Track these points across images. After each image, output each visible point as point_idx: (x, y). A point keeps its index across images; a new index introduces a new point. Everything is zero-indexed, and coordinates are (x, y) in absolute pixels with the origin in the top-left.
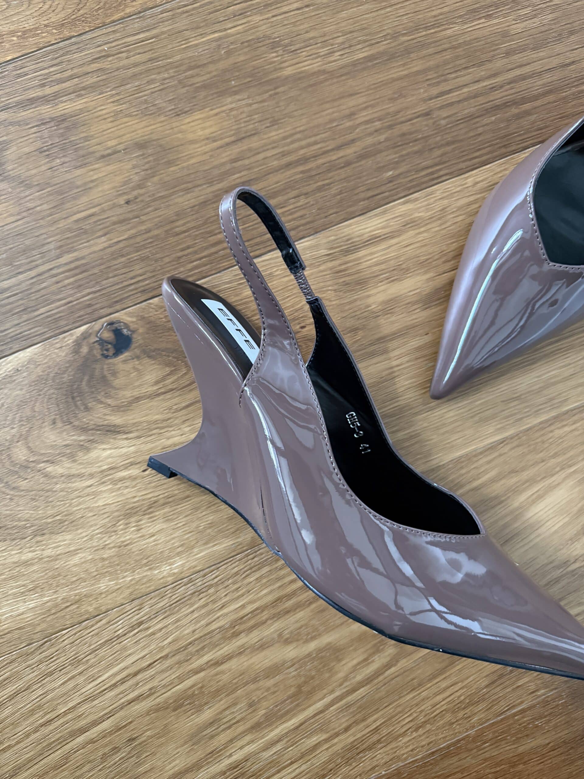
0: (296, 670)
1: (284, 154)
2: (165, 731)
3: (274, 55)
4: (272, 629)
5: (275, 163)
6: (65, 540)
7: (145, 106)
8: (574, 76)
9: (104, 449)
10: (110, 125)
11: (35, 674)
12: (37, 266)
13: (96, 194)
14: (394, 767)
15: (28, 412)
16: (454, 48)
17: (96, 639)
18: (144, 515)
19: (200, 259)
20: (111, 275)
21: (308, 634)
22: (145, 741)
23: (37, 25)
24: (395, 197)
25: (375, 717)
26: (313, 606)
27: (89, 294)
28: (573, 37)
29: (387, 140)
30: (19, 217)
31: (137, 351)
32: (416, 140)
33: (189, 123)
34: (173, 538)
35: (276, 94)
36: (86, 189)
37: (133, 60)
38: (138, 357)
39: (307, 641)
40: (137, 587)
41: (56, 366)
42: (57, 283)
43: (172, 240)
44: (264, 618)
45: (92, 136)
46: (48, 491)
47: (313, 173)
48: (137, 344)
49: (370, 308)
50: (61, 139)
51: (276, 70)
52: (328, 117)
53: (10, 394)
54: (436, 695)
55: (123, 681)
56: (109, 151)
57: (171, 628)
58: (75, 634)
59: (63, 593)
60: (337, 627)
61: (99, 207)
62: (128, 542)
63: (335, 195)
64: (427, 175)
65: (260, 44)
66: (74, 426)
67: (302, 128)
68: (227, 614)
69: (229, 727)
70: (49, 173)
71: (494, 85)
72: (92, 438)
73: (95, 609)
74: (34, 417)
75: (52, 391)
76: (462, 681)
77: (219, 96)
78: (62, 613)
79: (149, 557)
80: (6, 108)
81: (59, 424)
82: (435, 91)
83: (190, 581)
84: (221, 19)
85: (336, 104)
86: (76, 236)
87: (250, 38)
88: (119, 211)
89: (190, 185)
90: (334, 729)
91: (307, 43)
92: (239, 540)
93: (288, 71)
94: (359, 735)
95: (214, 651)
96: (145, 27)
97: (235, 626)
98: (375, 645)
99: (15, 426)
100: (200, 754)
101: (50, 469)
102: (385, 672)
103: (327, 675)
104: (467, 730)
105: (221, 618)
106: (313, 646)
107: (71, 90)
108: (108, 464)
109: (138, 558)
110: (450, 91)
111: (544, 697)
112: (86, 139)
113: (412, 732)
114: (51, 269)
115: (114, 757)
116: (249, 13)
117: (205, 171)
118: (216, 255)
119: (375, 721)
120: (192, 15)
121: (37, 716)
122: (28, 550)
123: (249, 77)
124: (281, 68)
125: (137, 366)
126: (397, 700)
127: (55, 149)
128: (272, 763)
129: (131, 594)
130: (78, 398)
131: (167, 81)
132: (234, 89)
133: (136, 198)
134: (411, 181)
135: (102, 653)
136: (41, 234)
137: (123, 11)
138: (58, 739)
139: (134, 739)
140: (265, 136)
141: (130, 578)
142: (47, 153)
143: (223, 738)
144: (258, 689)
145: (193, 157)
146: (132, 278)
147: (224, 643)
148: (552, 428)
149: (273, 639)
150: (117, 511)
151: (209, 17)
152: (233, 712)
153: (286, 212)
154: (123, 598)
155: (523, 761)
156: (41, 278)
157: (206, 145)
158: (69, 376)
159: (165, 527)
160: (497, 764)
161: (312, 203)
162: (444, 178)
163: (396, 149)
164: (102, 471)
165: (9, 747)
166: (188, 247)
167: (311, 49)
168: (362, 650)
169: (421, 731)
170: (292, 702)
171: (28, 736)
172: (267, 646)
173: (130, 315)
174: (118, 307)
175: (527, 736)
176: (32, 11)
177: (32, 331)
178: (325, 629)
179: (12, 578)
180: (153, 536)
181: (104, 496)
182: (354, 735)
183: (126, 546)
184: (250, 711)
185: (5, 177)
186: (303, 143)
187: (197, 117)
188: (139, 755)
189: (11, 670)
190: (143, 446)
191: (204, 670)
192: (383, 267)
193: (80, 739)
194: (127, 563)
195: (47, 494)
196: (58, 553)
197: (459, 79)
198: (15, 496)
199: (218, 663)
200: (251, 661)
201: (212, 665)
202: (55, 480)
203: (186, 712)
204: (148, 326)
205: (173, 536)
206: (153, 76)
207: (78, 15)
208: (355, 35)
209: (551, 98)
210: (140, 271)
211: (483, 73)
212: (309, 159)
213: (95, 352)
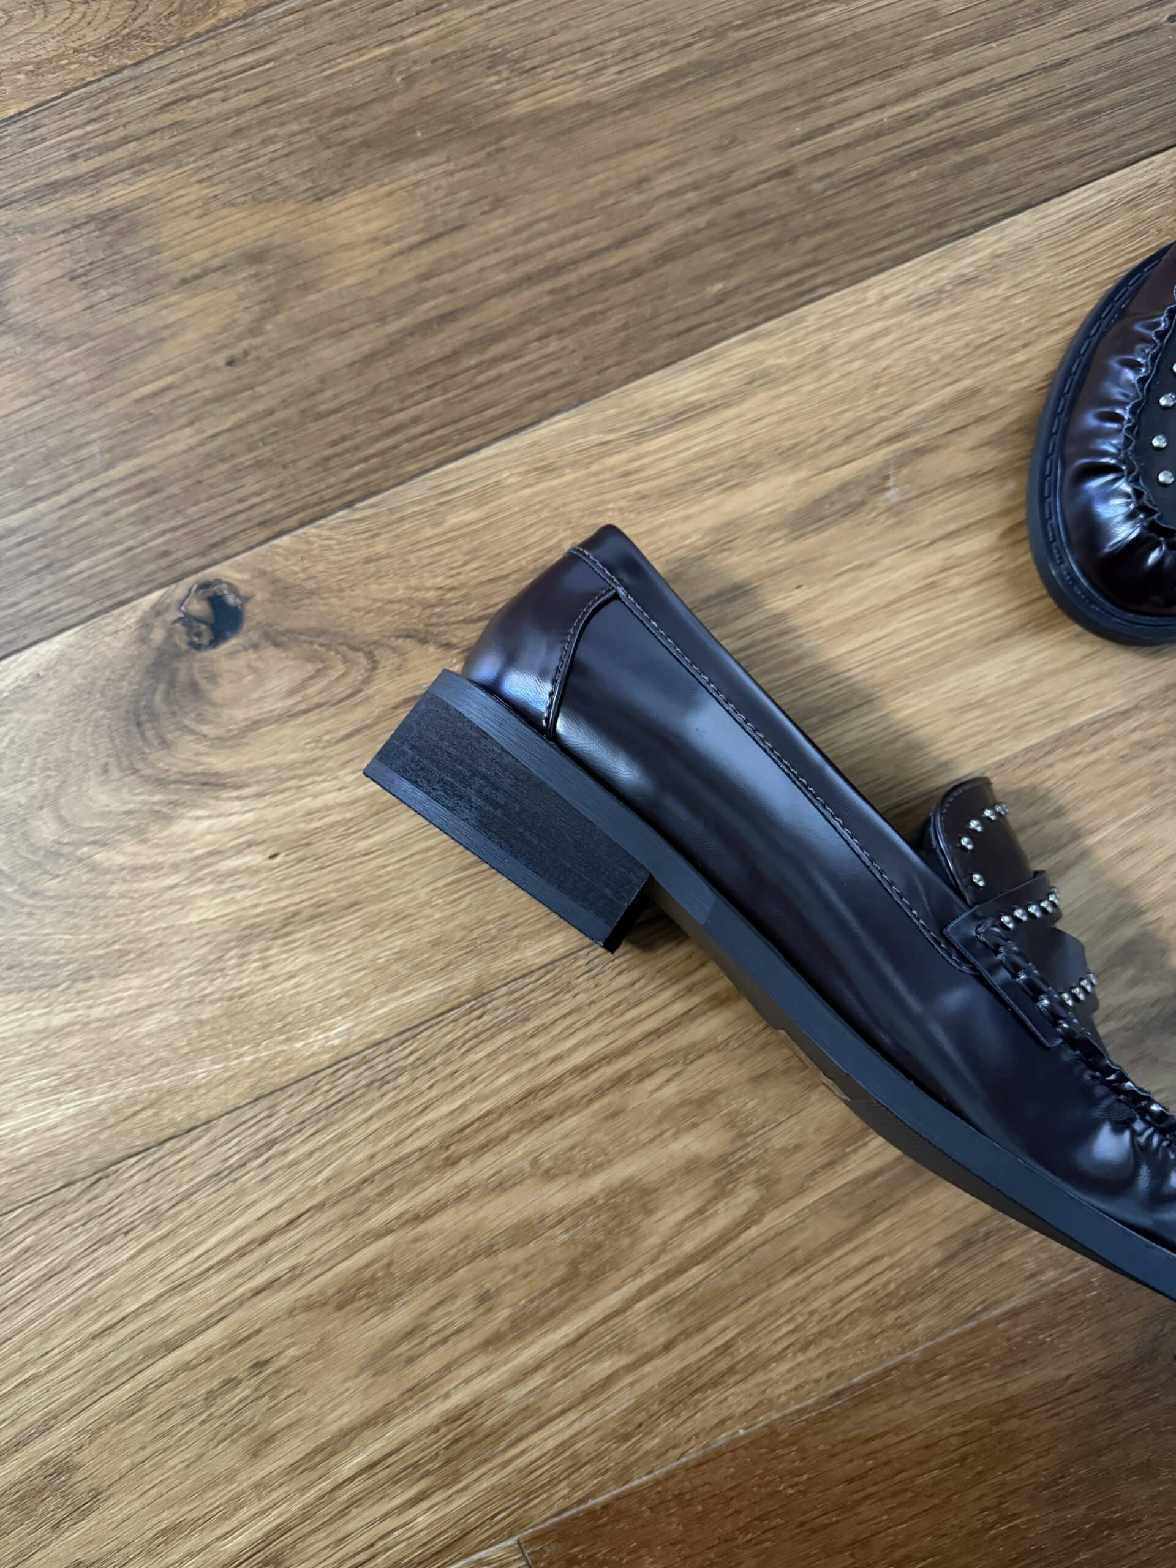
0: (567, 1231)
1: (516, 261)
2: (323, 1348)
3: (494, 79)
4: (520, 1151)
5: (502, 278)
6: (129, 989)
7: (259, 185)
8: (1069, 86)
9: (198, 818)
10: (196, 223)
11: (81, 1239)
12: (70, 485)
13: (172, 351)
14: (762, 1421)
15: (57, 752)
16: (834, 46)
17: (189, 1174)
18: (275, 938)
19: (366, 460)
20: (203, 496)
21: (588, 1160)
22: (284, 1367)
23: (60, 51)
24: (730, 330)
25: (722, 1322)
26: (596, 1106)
27: (164, 532)
28: (1065, 12)
29: (710, 224)
30: (33, 398)
31: (254, 636)
32: (766, 223)
33: (340, 212)
34: (331, 981)
35: (503, 149)
36: (156, 339)
37: (234, 103)
38: (255, 647)
39: (584, 1175)
40: (264, 1074)
41: (106, 667)
42: (106, 514)
43: (314, 427)
44: (505, 1129)
45: (164, 245)
46: (96, 897)
47: (574, 292)
48: (253, 623)
49: (688, 542)
50: (108, 253)
51: (497, 107)
52: (599, 188)
53: (26, 722)
54: (840, 1280)
55: (242, 1252)
56: (196, 271)
57: (330, 1149)
58: (152, 1164)
59: (127, 1088)
60: (644, 1145)
61: (180, 374)
62: (247, 989)
63: (616, 332)
64: (789, 286)
65: (468, 61)
66: (142, 776)
67: (549, 212)
68: (432, 1124)
69: (444, 1341)
70: (87, 315)
71: (911, 113)
72: (175, 797)
73: (189, 1116)
74: (69, 761)
75: (101, 713)
76: (890, 1254)
77: (394, 161)
78: (127, 1125)
79: (285, 1017)
80: (7, 203)
81: (115, 774)
82: (798, 129)
83: (365, 1061)
84: (394, 20)
85: (613, 162)
86: (139, 427)
87: (449, 51)
88: (216, 378)
89: (344, 325)
90: (643, 1346)
91: (555, 54)
92: (453, 982)
93: (522, 108)
94: (692, 1359)
95: (411, 1195)
96: (256, 42)
97: (448, 1147)
98: (717, 1182)
99: (35, 779)
100: (387, 1393)
101: (100, 856)
102: (737, 1236)
103: (626, 1241)
104: (903, 1350)
105: (423, 1131)
106: (596, 1184)
107: (125, 162)
108: (207, 846)
109: (265, 1019)
110: (830, 128)
111: (1053, 1285)
112: (154, 250)
113: (795, 1354)
114: (95, 490)
115: (228, 1397)
116: (445, 6)
117: (371, 298)
118: (395, 452)
119: (723, 1330)
120: (340, 15)
121: (86, 1317)
122: (62, 1008)
123: (448, 122)
124: (506, 103)
125: (253, 664)
126: (763, 1291)
127: (98, 273)
128: (526, 1412)
129: (253, 1087)
130: (148, 725)
131: (298, 137)
132: (423, 146)
133: (246, 353)
134: (759, 299)
135: (200, 1199)
136: (76, 428)
137: (215, 15)
138: (125, 1363)
139: (266, 1363)
140: (482, 230)
141: (251, 1058)
142: (84, 279)
143: (430, 1363)
144: (494, 1269)
145: (348, 275)
146: (241, 501)
147: (429, 1177)
148: (1051, 759)
149: (522, 1170)
150: (225, 932)
151: (372, 17)
152: (449, 1313)
153: (524, 365)
154: (239, 1095)
155: (1017, 1411)
156: (76, 506)
157: (372, 250)
158: (130, 683)
159: (314, 959)
160: (966, 1418)
161: (571, 347)
162: (821, 291)
163: (729, 242)
164: (197, 859)
165: (35, 1377)
166: (343, 439)
167: (562, 66)
168: (692, 1192)
169: (812, 1352)
170: (561, 1294)
171: (68, 1357)
172: (510, 1182)
173: (239, 568)
174: (216, 554)
175: (1024, 1361)
176: (50, 26)
177: (63, 604)
178: (621, 1151)
179: (34, 1061)
180: (293, 977)
181: (202, 904)
182: (682, 1357)
183: (241, 997)
184: (482, 1310)
185: (10, 326)
186: (553, 238)
187: (354, 201)
188: (274, 1392)
189: (35, 1233)
190: (270, 809)
191: (393, 1231)
192: (711, 461)
193: (168, 1362)
194: (246, 1029)
195: (95, 904)
196: (117, 1012)
197: (845, 105)
198: (39, 908)
199: (418, 1218)
200: (481, 1214)
201: (407, 1221)
202: (109, 877)
203: (361, 1311)
204: (272, 588)
205: (330, 977)
206: (272, 131)
207: (134, 27)
208: (645, 32)
209: (1026, 130)
210: (256, 488)
211: (890, 91)
212: (564, 267)
213: (177, 639)
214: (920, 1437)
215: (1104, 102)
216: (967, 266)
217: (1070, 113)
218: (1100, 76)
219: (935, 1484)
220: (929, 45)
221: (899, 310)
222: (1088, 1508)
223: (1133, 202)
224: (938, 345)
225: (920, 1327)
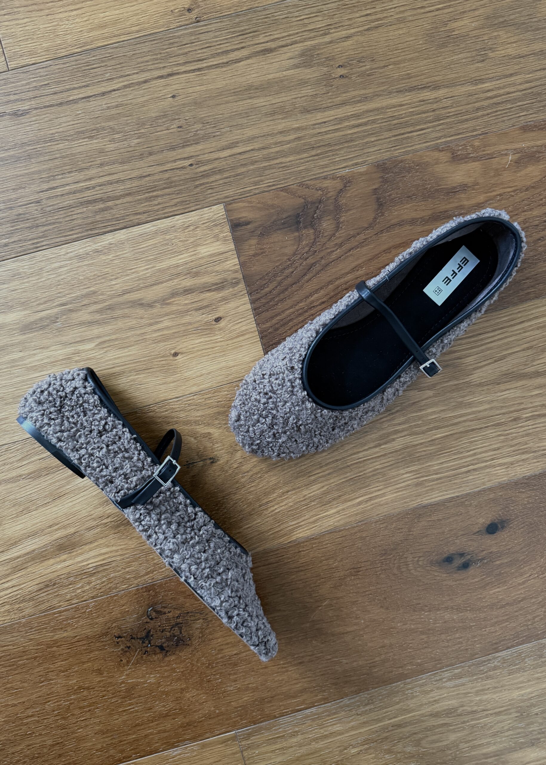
214: (22, 648)
215: (159, 193)
216: (98, 246)
217: (147, 195)
218: (161, 182)
219: (24, 665)
220: (99, 162)
221: (70, 259)
222: (77, 681)
223: (165, 232)
224: (84, 273)
225: (27, 612)
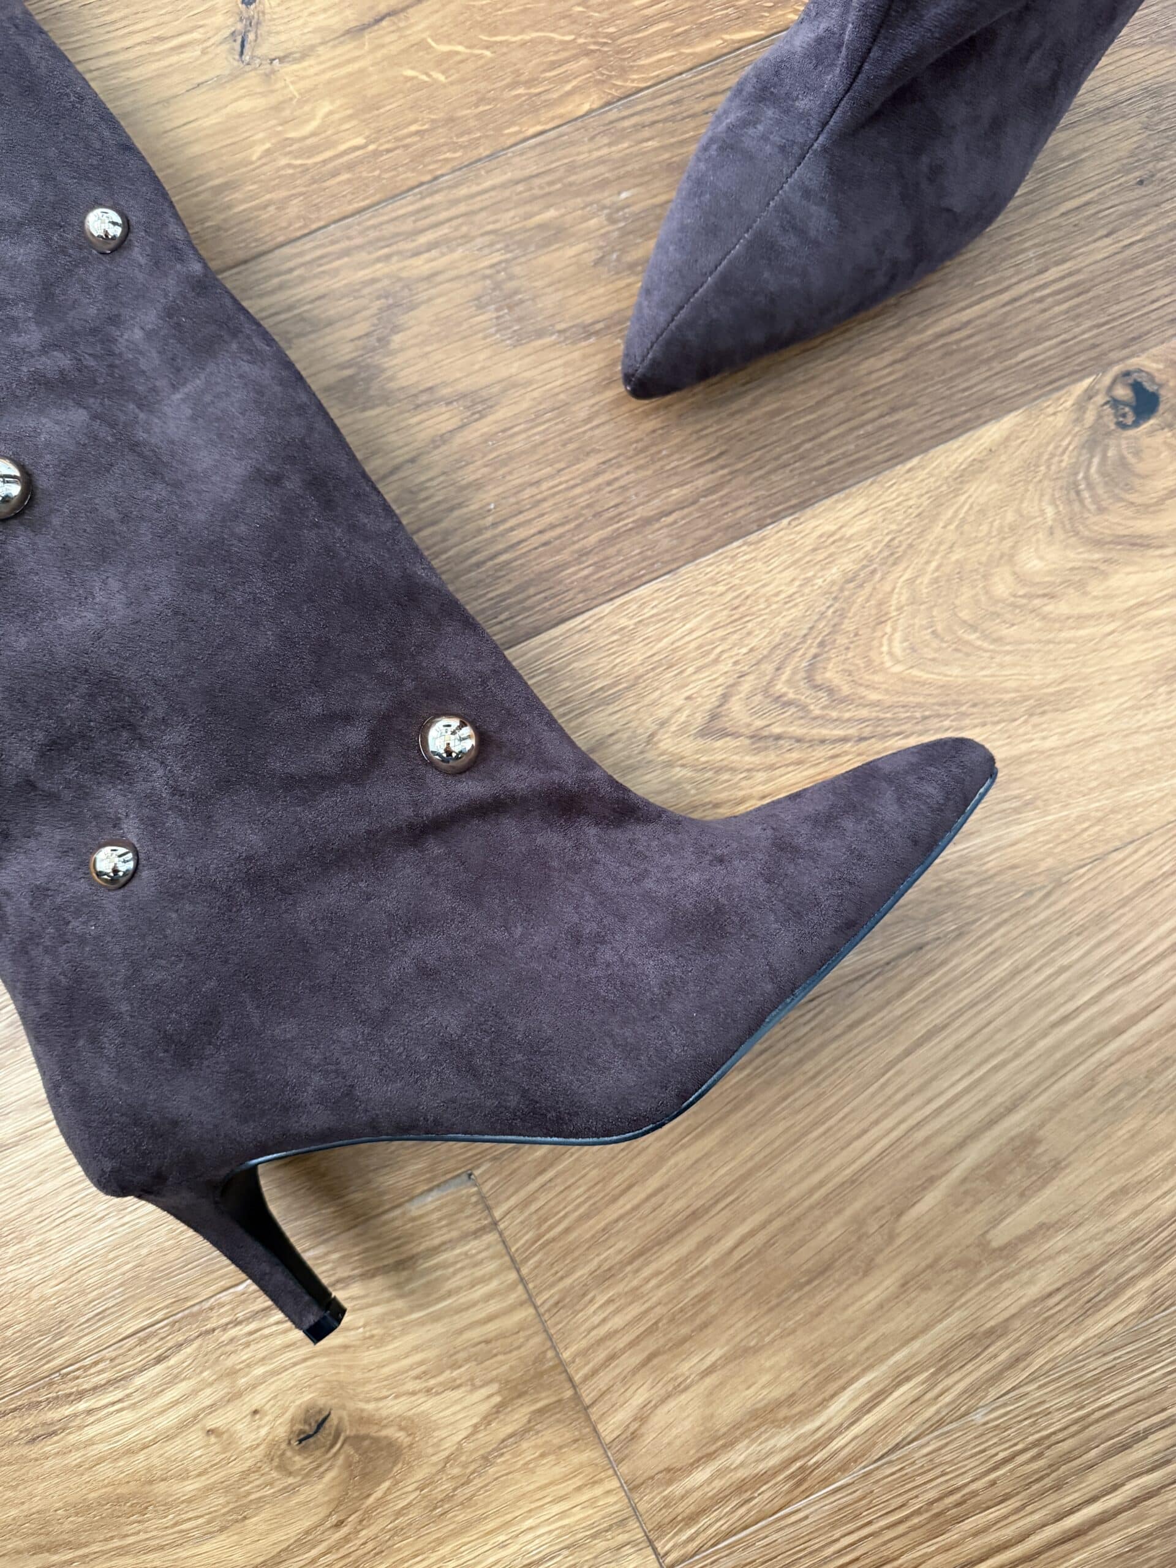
9: (1130, 573)
11: (1041, 940)
13: (1091, 171)
15: (1010, 516)
17: (1130, 881)
20: (1123, 297)
27: (1091, 328)
31: (1169, 417)
38: (1170, 426)
41: (1049, 443)
42: (1045, 311)
46: (1049, 642)
48: (1168, 406)
56: (1108, 103)
58: (1101, 872)
59: (1078, 807)
61: (1098, 191)
66: (1082, 538)
72: (1110, 556)
73: (1129, 832)
74: (1020, 525)
75: (1045, 483)
78: (1078, 840)
81: (1060, 534)
86: (1067, 235)
88: (1129, 195)
99: (992, 540)
101: (1049, 607)
108: (1137, 598)
114: (1032, 290)
125: (1168, 441)
130: (1086, 493)
133: (1153, 174)
135: (1139, 903)
146: (1154, 301)
150: (1154, 672)
156: (1018, 303)
158: (1071, 456)
164: (1127, 609)
173: (1155, 359)
174: (1136, 347)
177: (1011, 388)
195: (1047, 648)
196: (1067, 742)
198: (999, 652)
202: (1057, 625)
213: (1106, 419)
